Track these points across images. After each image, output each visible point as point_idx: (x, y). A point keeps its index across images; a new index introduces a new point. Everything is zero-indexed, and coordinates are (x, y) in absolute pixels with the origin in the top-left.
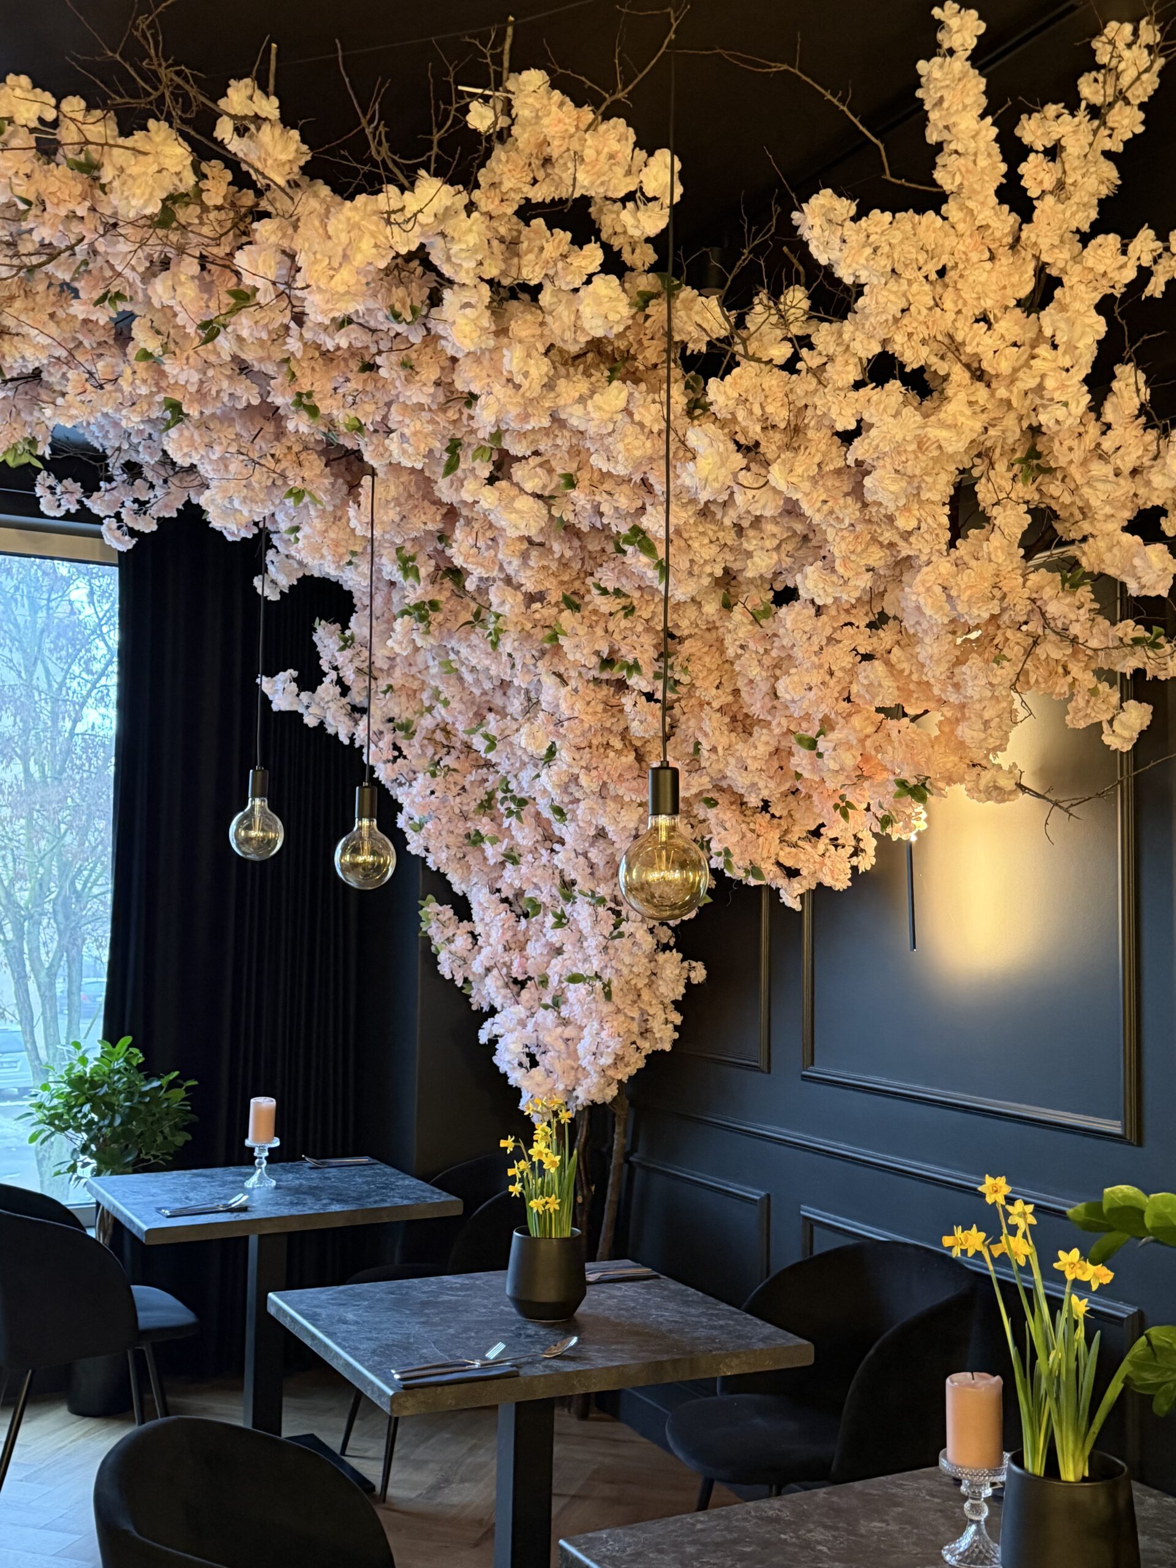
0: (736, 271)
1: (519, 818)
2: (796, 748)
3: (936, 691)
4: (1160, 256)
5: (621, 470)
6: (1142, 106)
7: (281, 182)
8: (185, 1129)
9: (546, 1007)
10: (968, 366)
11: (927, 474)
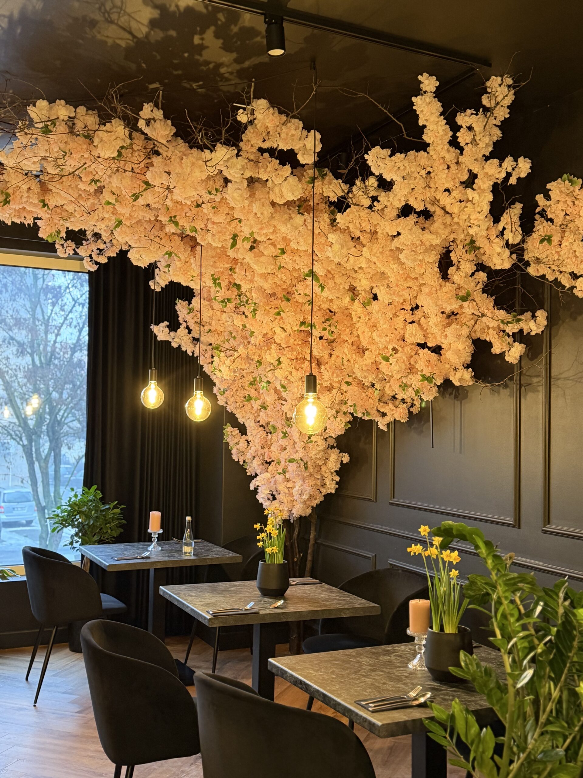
0: (349, 168)
1: (267, 389)
2: (382, 361)
4: (514, 168)
6: (508, 107)
7: (164, 142)
8: (120, 527)
9: (279, 474)
10: (442, 209)
11: (426, 252)
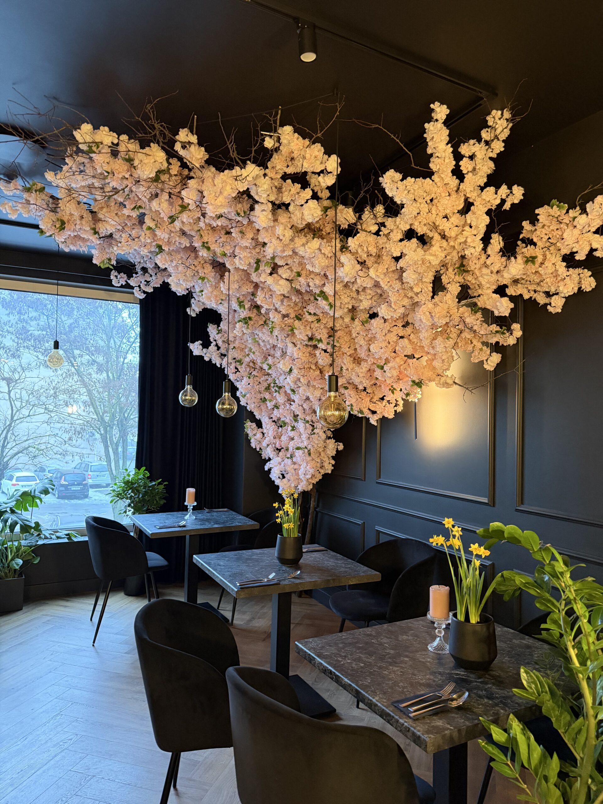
0: (358, 199)
1: (279, 393)
2: (376, 369)
3: (426, 349)
4: (509, 195)
5: (317, 270)
6: (503, 141)
7: (198, 166)
8: (164, 499)
9: (288, 458)
10: (440, 234)
11: (425, 272)
